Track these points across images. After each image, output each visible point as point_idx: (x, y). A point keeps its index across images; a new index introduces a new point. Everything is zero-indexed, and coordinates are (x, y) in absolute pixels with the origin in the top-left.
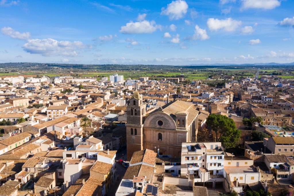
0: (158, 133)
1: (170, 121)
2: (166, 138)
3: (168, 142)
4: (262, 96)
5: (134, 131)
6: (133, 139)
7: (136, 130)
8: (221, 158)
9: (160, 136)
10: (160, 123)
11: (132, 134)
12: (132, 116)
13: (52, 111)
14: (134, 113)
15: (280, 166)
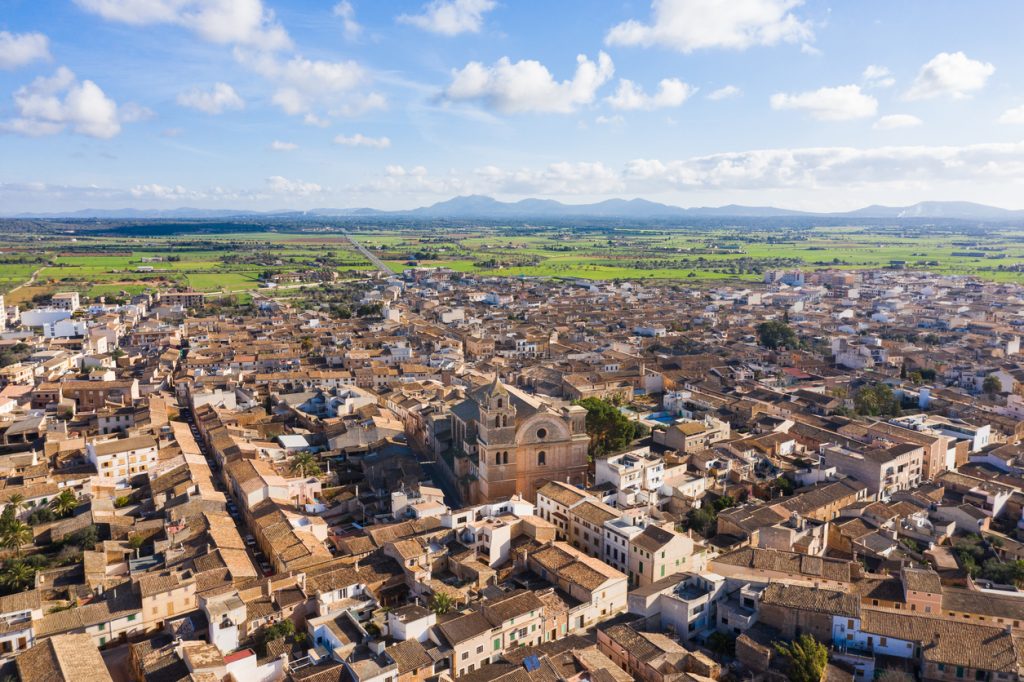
0: (538, 452)
1: (560, 426)
2: (554, 459)
3: (556, 464)
4: (517, 341)
5: (502, 456)
6: (502, 473)
7: (505, 454)
8: (658, 469)
9: (542, 457)
10: (542, 433)
11: (498, 462)
12: (498, 429)
13: (115, 456)
14: (501, 423)
15: (715, 464)
